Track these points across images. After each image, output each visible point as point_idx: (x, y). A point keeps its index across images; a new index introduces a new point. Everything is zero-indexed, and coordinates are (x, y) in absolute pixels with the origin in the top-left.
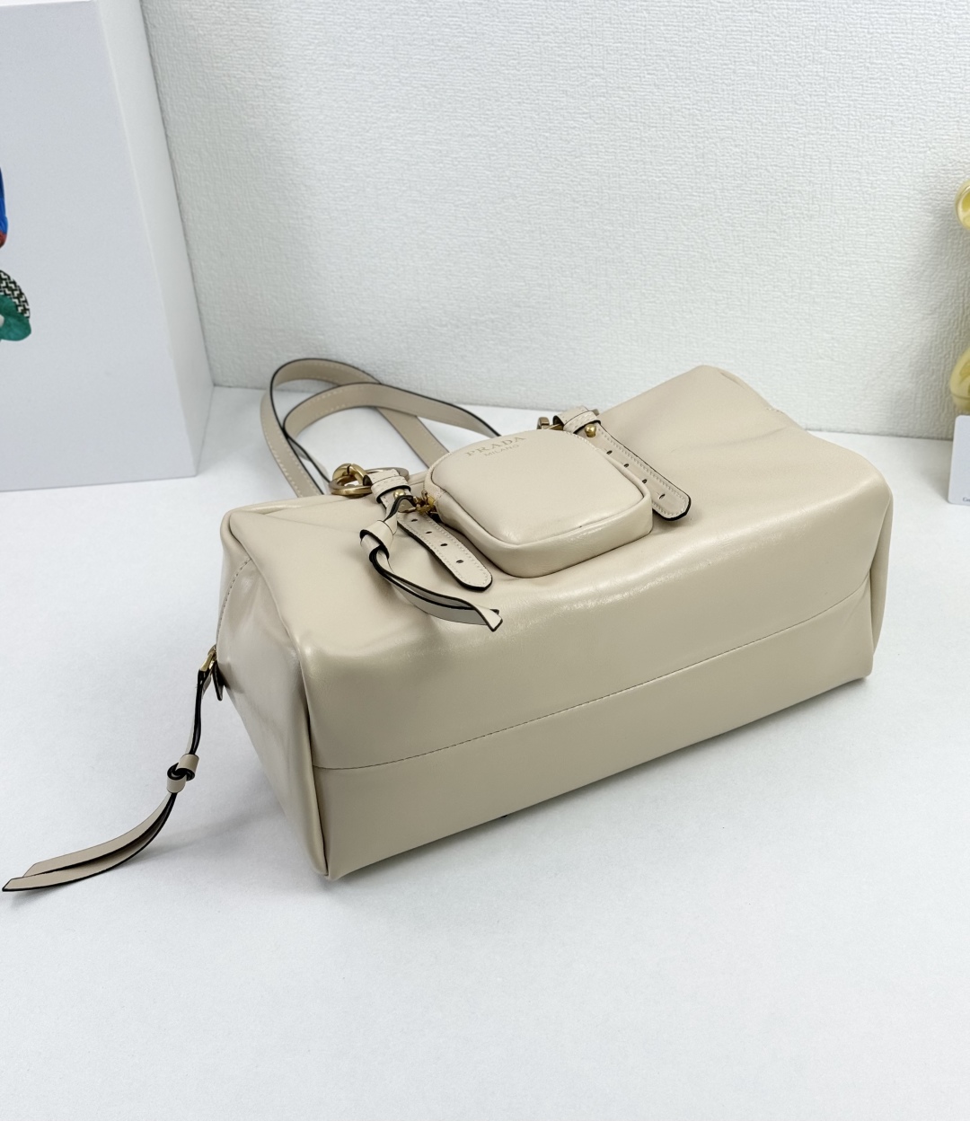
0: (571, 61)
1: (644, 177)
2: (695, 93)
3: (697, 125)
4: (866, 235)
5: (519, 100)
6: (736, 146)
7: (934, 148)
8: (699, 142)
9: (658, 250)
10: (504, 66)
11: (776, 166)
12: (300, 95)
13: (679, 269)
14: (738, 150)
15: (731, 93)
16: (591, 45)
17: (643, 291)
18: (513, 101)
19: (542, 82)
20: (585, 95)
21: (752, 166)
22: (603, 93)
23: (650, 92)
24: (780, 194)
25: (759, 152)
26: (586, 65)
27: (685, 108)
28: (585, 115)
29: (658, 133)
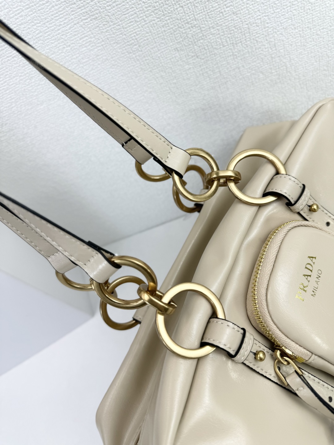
0: (172, 26)
1: (240, 77)
2: (262, 5)
3: (268, 27)
5: (150, 70)
6: (295, 28)
10: (131, 53)
11: (323, 29)
12: (26, 133)
14: (297, 31)
16: (182, 7)
18: (146, 72)
19: (159, 50)
20: (190, 45)
21: (308, 37)
22: (201, 37)
23: (231, 20)
24: (326, 46)
25: (311, 25)
26: (183, 23)
27: (258, 19)
28: (194, 58)
29: (243, 45)
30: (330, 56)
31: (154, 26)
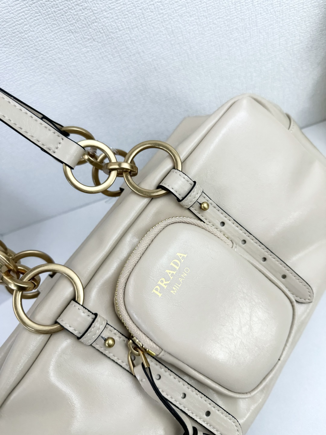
0: (62, 7)
3: (162, 13)
4: (279, 38)
5: (45, 51)
6: (191, 16)
8: (167, 25)
10: (22, 33)
11: (219, 18)
14: (193, 19)
18: (42, 53)
19: (52, 31)
20: (84, 27)
21: (204, 25)
22: (94, 20)
23: (124, 4)
24: (225, 36)
25: (207, 14)
26: (73, 5)
27: (151, 5)
28: (90, 41)
29: (140, 30)
30: (230, 45)
31: (43, 6)
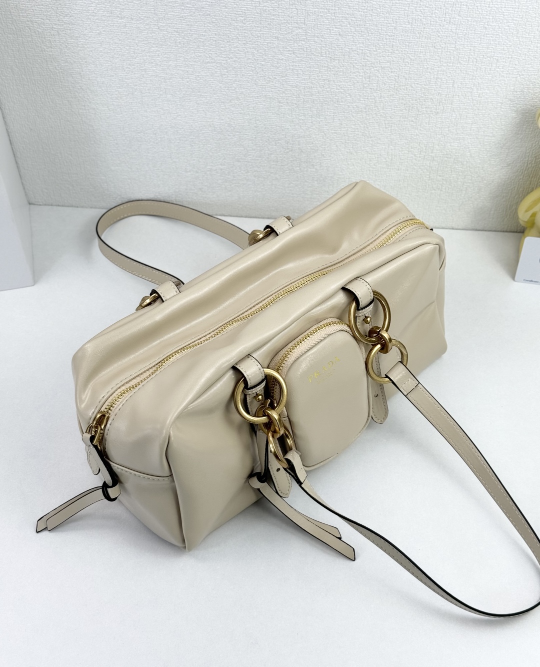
0: (282, 19)
1: (328, 89)
2: (367, 40)
3: (367, 59)
4: (472, 123)
5: (244, 42)
6: (392, 72)
7: (523, 75)
8: (367, 70)
9: (335, 130)
10: (234, 20)
11: (417, 84)
12: (85, 35)
13: (347, 141)
14: (393, 75)
15: (392, 40)
16: (297, 9)
17: (323, 153)
18: (240, 42)
19: (261, 31)
20: (291, 40)
21: (402, 84)
22: (304, 39)
23: (336, 39)
24: (418, 100)
25: (407, 76)
26: (292, 21)
27: (360, 49)
28: (291, 52)
29: (340, 63)
30: (420, 110)
